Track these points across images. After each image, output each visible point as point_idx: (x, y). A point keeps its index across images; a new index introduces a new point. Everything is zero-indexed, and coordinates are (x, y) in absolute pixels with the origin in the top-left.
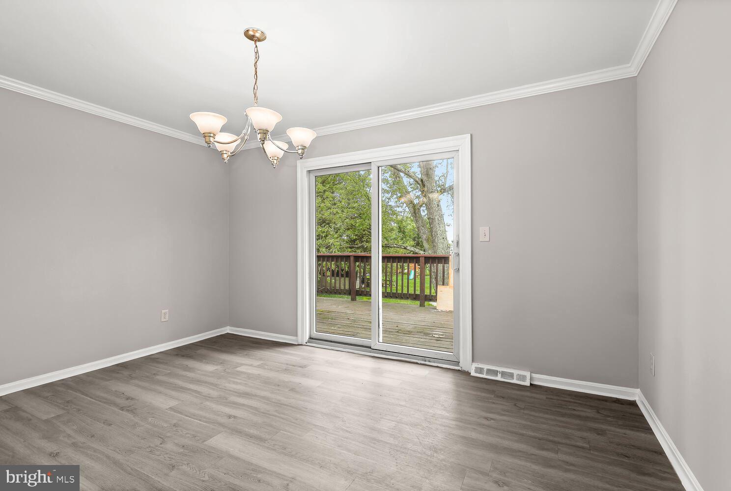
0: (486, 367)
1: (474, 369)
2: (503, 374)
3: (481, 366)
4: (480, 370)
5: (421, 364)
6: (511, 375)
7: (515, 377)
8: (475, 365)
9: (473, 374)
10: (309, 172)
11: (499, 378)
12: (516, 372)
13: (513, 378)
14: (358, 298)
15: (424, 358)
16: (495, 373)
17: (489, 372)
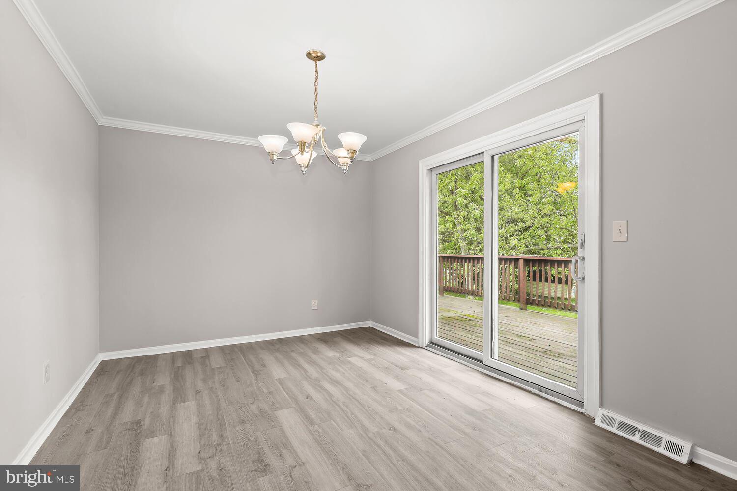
0: (619, 418)
1: (601, 416)
2: (644, 435)
3: (611, 414)
4: (610, 421)
5: (535, 394)
6: (658, 440)
7: (663, 444)
8: (603, 412)
9: (598, 422)
10: (431, 170)
11: (636, 438)
12: (666, 437)
13: (660, 445)
14: (528, 307)
15: (540, 387)
16: (633, 430)
17: (622, 426)
